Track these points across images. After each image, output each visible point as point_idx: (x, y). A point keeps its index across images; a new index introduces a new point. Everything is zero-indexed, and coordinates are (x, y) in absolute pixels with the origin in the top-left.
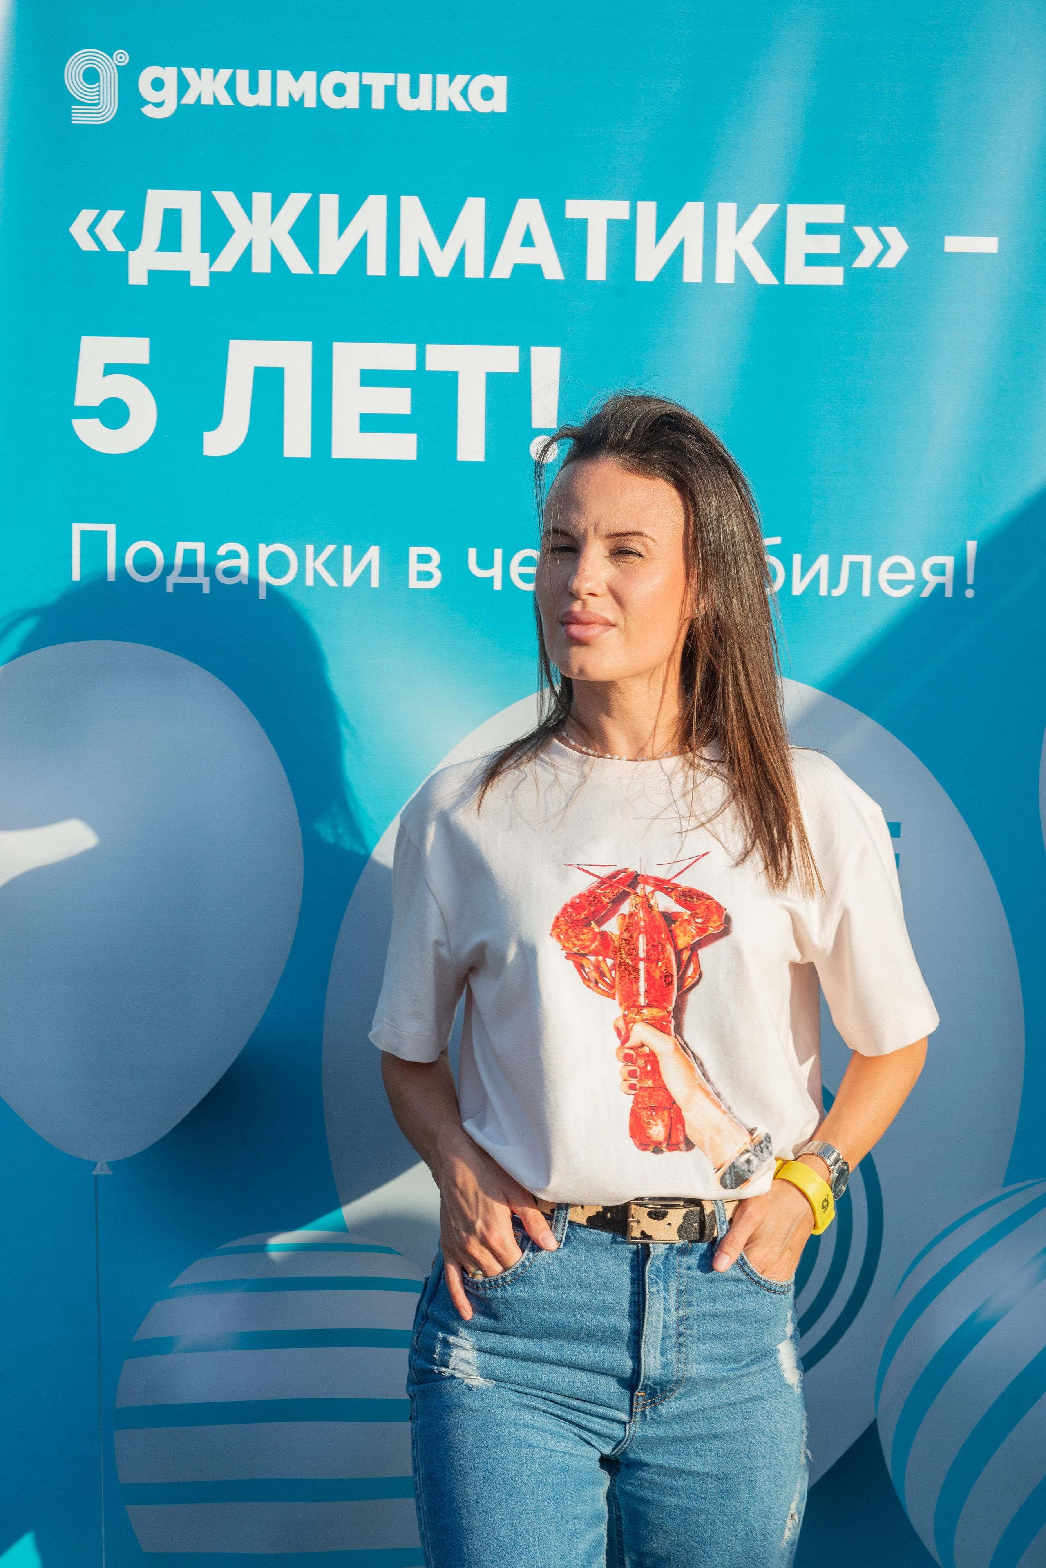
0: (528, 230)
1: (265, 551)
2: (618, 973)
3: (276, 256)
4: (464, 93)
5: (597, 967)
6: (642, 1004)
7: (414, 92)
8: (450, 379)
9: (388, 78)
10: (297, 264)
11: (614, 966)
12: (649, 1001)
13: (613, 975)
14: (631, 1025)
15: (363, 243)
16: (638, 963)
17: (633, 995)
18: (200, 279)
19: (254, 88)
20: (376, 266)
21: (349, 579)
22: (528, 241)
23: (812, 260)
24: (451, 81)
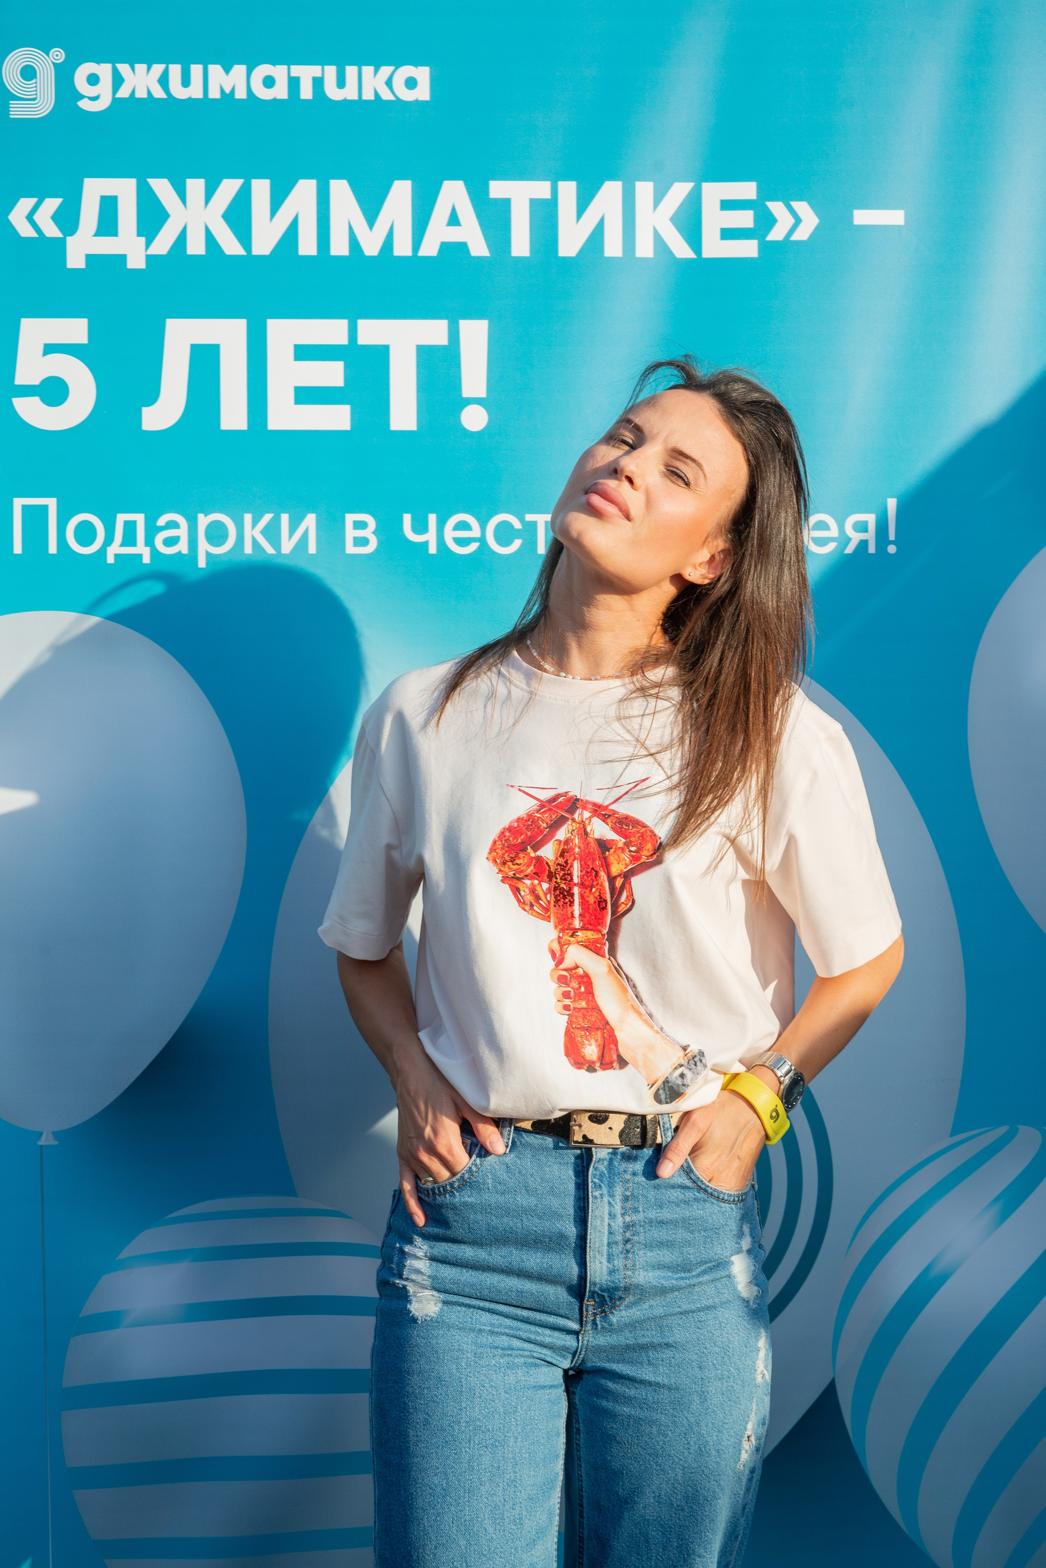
0: (454, 212)
1: (203, 521)
2: (553, 896)
3: (210, 238)
4: (389, 83)
5: (533, 891)
6: (577, 927)
7: (341, 83)
8: (381, 354)
9: (315, 70)
10: (231, 246)
11: (549, 889)
12: (584, 924)
13: (549, 899)
14: (566, 947)
15: (294, 227)
16: (573, 888)
17: (568, 918)
18: (136, 261)
19: (186, 82)
20: (307, 246)
21: (287, 546)
22: (454, 220)
23: (728, 234)
24: (376, 72)
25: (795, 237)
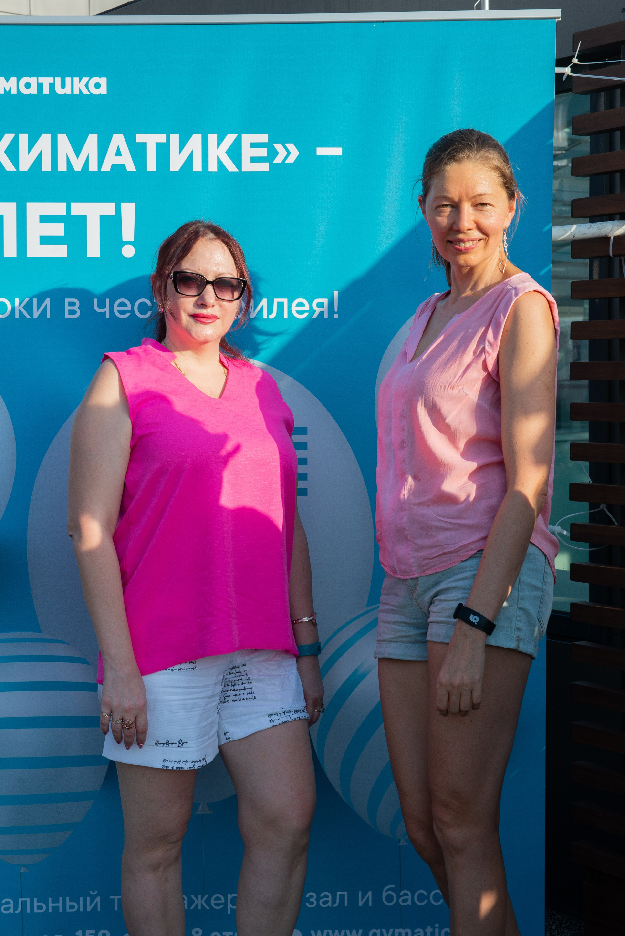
0: (118, 149)
4: (87, 86)
7: (63, 86)
8: (83, 219)
9: (50, 80)
10: (9, 167)
15: (40, 156)
20: (47, 166)
21: (36, 314)
22: (118, 153)
23: (254, 160)
24: (80, 80)
25: (287, 162)
